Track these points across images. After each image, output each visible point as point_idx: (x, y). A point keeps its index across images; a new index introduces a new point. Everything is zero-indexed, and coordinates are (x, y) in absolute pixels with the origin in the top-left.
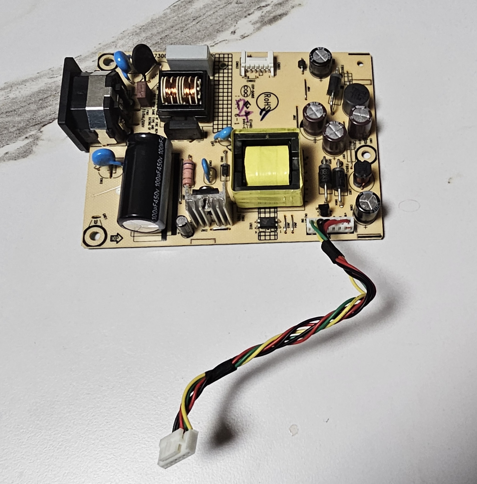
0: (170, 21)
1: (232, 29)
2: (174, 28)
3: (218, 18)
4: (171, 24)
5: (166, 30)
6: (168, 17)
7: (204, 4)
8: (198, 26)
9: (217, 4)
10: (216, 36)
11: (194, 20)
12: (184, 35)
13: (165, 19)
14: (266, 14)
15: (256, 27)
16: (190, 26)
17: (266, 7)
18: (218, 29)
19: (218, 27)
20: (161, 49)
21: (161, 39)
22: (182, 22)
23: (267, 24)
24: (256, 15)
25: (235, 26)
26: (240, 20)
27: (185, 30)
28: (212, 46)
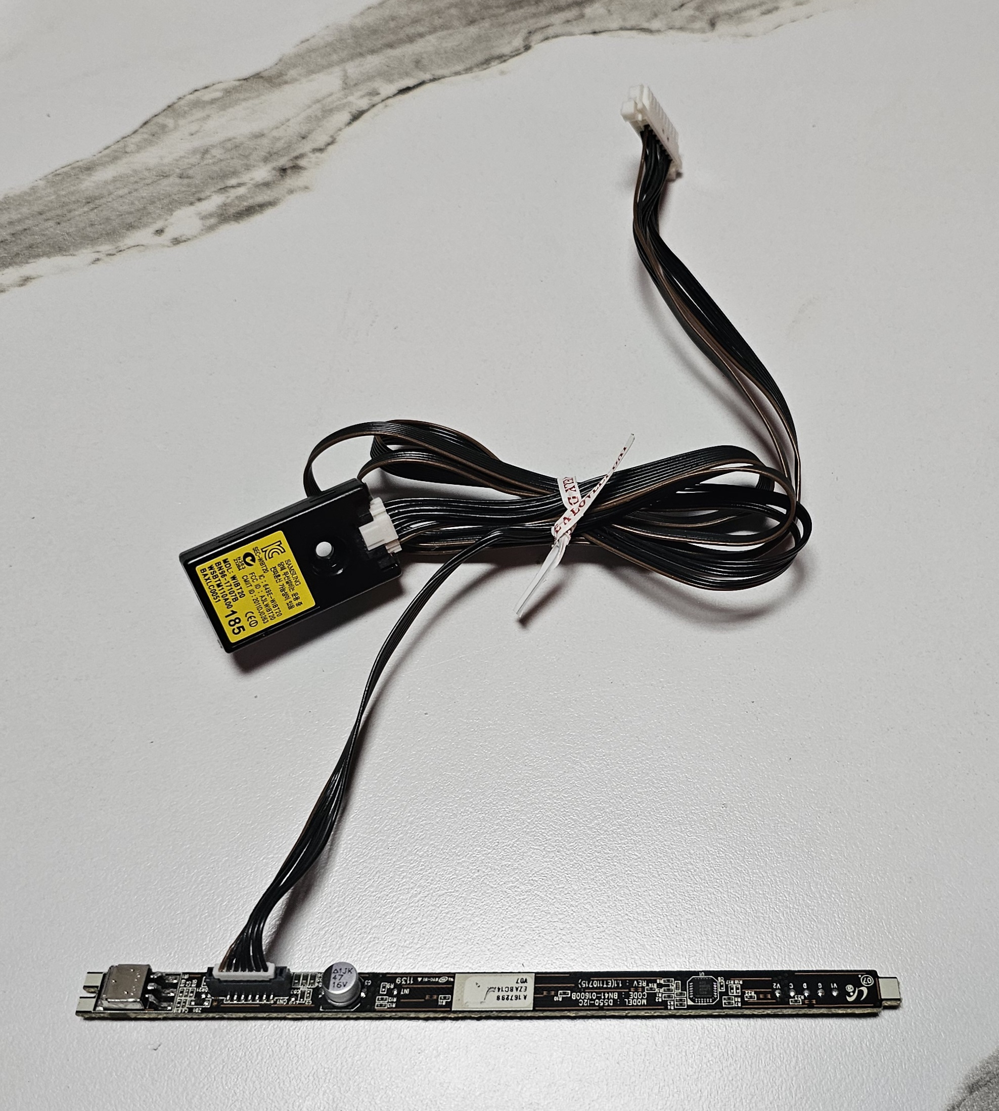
0: (40, 202)
1: (159, 225)
2: (44, 216)
3: (137, 202)
4: (41, 207)
5: (27, 218)
6: (39, 195)
7: (115, 174)
8: (92, 215)
9: (142, 176)
10: (123, 237)
11: (89, 202)
12: (60, 230)
13: (31, 198)
14: (233, 201)
15: (208, 225)
16: (77, 213)
17: (239, 189)
18: (131, 223)
19: (132, 220)
20: (8, 253)
21: (13, 234)
22: (63, 206)
23: (231, 220)
24: (214, 202)
25: (166, 220)
26: (180, 209)
27: (65, 222)
28: (110, 255)
